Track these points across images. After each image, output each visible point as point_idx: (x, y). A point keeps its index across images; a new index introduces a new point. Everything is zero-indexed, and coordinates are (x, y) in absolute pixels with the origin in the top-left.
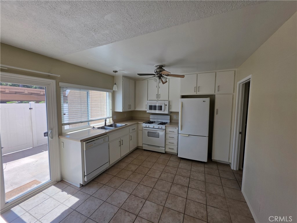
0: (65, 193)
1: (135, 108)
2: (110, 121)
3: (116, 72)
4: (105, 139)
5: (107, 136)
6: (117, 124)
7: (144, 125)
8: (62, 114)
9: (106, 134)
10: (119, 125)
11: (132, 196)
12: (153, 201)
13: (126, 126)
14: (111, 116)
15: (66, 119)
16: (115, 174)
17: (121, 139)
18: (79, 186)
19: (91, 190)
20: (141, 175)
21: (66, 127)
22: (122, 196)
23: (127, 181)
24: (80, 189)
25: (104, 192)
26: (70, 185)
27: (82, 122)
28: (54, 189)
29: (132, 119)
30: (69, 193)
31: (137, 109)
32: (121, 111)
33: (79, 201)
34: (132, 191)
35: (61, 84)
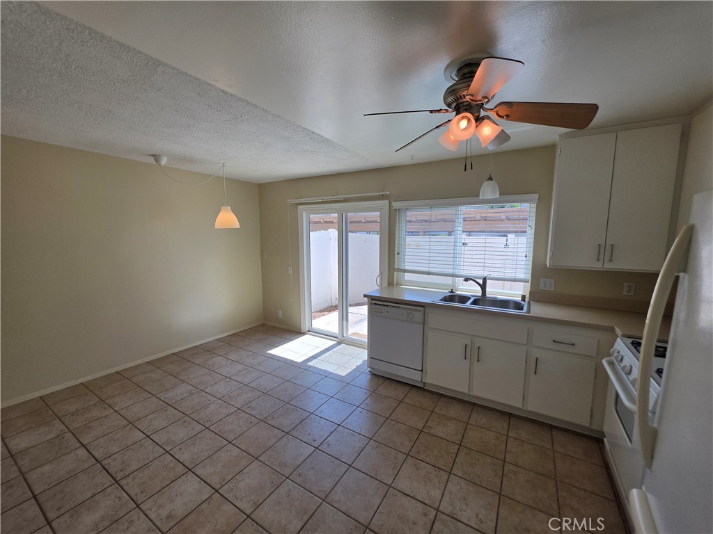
4: (411, 313)
5: (420, 311)
8: (396, 253)
9: (424, 307)
14: (529, 277)
17: (477, 344)
27: (428, 274)
35: (395, 205)
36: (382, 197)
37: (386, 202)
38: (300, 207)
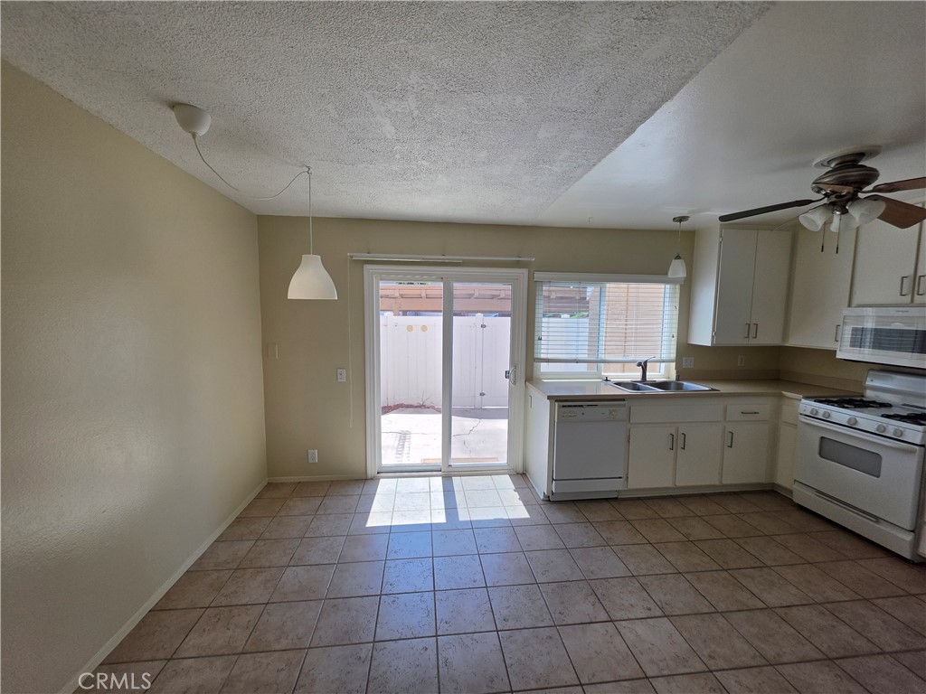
0: (517, 495)
1: (785, 335)
2: (667, 370)
3: (681, 219)
4: (614, 411)
5: (624, 406)
6: (685, 383)
7: (808, 405)
8: (536, 338)
9: (624, 400)
10: (690, 386)
11: (635, 581)
12: (685, 634)
13: (713, 395)
14: (673, 356)
15: (543, 350)
16: (630, 517)
17: (681, 431)
18: (542, 497)
19: (558, 516)
20: (706, 559)
21: (544, 367)
22: (611, 565)
23: (649, 548)
24: (541, 502)
25: (578, 533)
26: (531, 488)
27: (577, 361)
28: (506, 481)
29: (778, 379)
30: (521, 498)
31: (793, 342)
32: (708, 344)
33: (527, 519)
34: (644, 572)
35: (538, 276)
36: (518, 265)
37: (525, 272)
38: (367, 267)
